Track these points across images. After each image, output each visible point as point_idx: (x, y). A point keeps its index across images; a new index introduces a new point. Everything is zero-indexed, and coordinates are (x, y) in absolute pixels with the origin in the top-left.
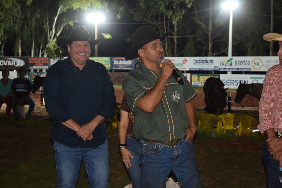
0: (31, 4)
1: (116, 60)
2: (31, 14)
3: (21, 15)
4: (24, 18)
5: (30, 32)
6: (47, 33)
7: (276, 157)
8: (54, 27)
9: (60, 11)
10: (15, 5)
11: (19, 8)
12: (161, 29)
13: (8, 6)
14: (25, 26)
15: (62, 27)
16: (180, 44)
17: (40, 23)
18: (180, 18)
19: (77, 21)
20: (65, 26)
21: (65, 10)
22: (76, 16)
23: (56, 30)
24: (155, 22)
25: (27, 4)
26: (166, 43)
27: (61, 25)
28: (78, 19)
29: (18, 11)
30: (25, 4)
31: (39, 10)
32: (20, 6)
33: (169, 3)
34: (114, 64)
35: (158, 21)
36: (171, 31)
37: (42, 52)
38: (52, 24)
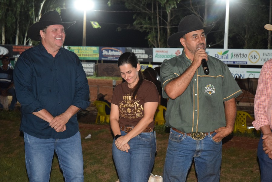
1: (105, 50)
4: (8, 3)
5: (15, 19)
6: (33, 19)
7: (271, 155)
8: (40, 13)
12: (154, 18)
14: (10, 11)
17: (26, 9)
18: (175, 7)
19: (64, 8)
22: (64, 2)
24: (147, 10)
26: (159, 33)
28: (66, 6)
34: (103, 54)
35: (151, 10)
36: (164, 20)
37: (27, 40)
38: (38, 11)
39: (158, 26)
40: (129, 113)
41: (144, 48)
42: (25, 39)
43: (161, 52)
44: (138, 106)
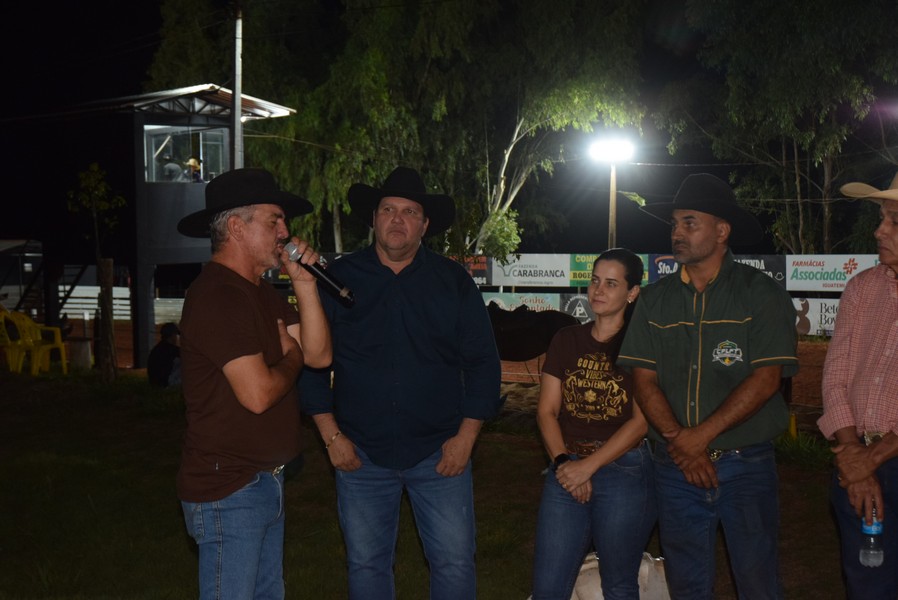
0: (444, 117)
1: (663, 261)
2: (443, 142)
3: (418, 146)
4: (425, 153)
6: (485, 191)
7: (855, 496)
8: (502, 176)
9: (519, 134)
10: (404, 120)
11: (415, 126)
12: (787, 179)
13: (385, 124)
14: (430, 172)
15: (524, 175)
16: (839, 220)
17: (469, 166)
18: (836, 148)
19: (562, 160)
20: (532, 174)
21: (532, 132)
22: (561, 146)
23: (507, 184)
24: (771, 160)
25: (433, 118)
26: (801, 217)
27: (522, 171)
28: (565, 156)
29: (410, 136)
30: (430, 118)
32: (417, 123)
33: (805, 109)
34: (659, 272)
35: (780, 158)
36: (815, 184)
37: (471, 241)
38: (499, 169)
39: (799, 199)
40: (588, 403)
41: (763, 256)
42: (468, 239)
43: (806, 264)
44: (615, 391)
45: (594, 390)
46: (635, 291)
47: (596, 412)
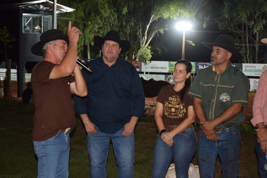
0: (126, 13)
1: (201, 65)
2: (126, 22)
3: (117, 23)
4: (120, 25)
5: (125, 38)
6: (140, 39)
7: (263, 146)
8: (146, 34)
9: (152, 20)
10: (113, 14)
11: (116, 16)
12: (244, 38)
13: (106, 15)
14: (121, 32)
16: (262, 52)
17: (135, 30)
18: (261, 28)
19: (167, 29)
20: (156, 34)
21: (156, 19)
22: (167, 24)
23: (148, 37)
24: (238, 31)
25: (123, 13)
26: (248, 51)
27: (153, 33)
28: (168, 28)
29: (114, 19)
30: (122, 13)
31: (133, 19)
32: (117, 15)
33: (251, 14)
34: (199, 68)
35: (241, 30)
36: (253, 40)
37: (134, 56)
38: (145, 32)
39: (248, 45)
40: (172, 113)
41: (235, 64)
42: (133, 55)
43: (249, 67)
44: (182, 108)
45: (174, 108)
46: (189, 74)
47: (175, 115)
